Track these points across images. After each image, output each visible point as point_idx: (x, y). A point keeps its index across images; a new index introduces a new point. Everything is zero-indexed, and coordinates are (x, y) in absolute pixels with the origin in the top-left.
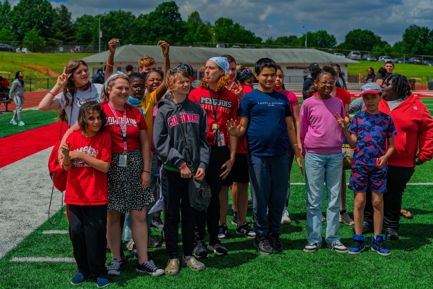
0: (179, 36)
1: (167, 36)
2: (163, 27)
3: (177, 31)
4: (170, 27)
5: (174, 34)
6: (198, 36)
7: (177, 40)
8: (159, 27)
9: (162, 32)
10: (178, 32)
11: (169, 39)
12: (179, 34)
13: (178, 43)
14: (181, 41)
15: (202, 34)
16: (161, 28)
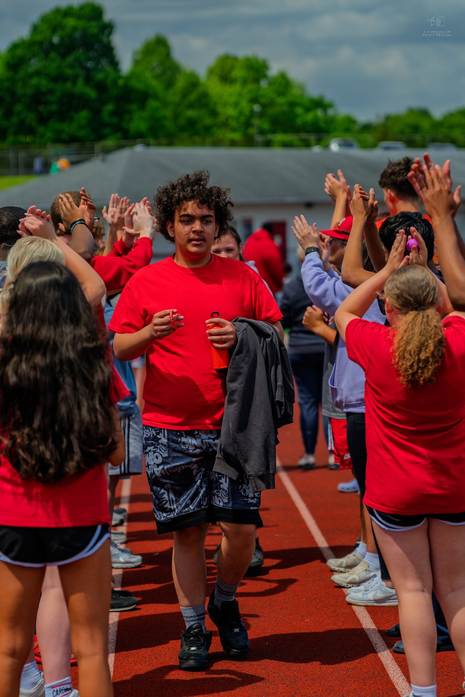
0: (114, 120)
1: (72, 120)
2: (59, 88)
3: (104, 102)
4: (81, 87)
5: (96, 113)
6: (176, 117)
7: (107, 131)
8: (43, 89)
9: (54, 107)
10: (110, 107)
11: (81, 127)
12: (113, 114)
13: (110, 142)
14: (119, 135)
15: (191, 106)
16: (51, 92)
